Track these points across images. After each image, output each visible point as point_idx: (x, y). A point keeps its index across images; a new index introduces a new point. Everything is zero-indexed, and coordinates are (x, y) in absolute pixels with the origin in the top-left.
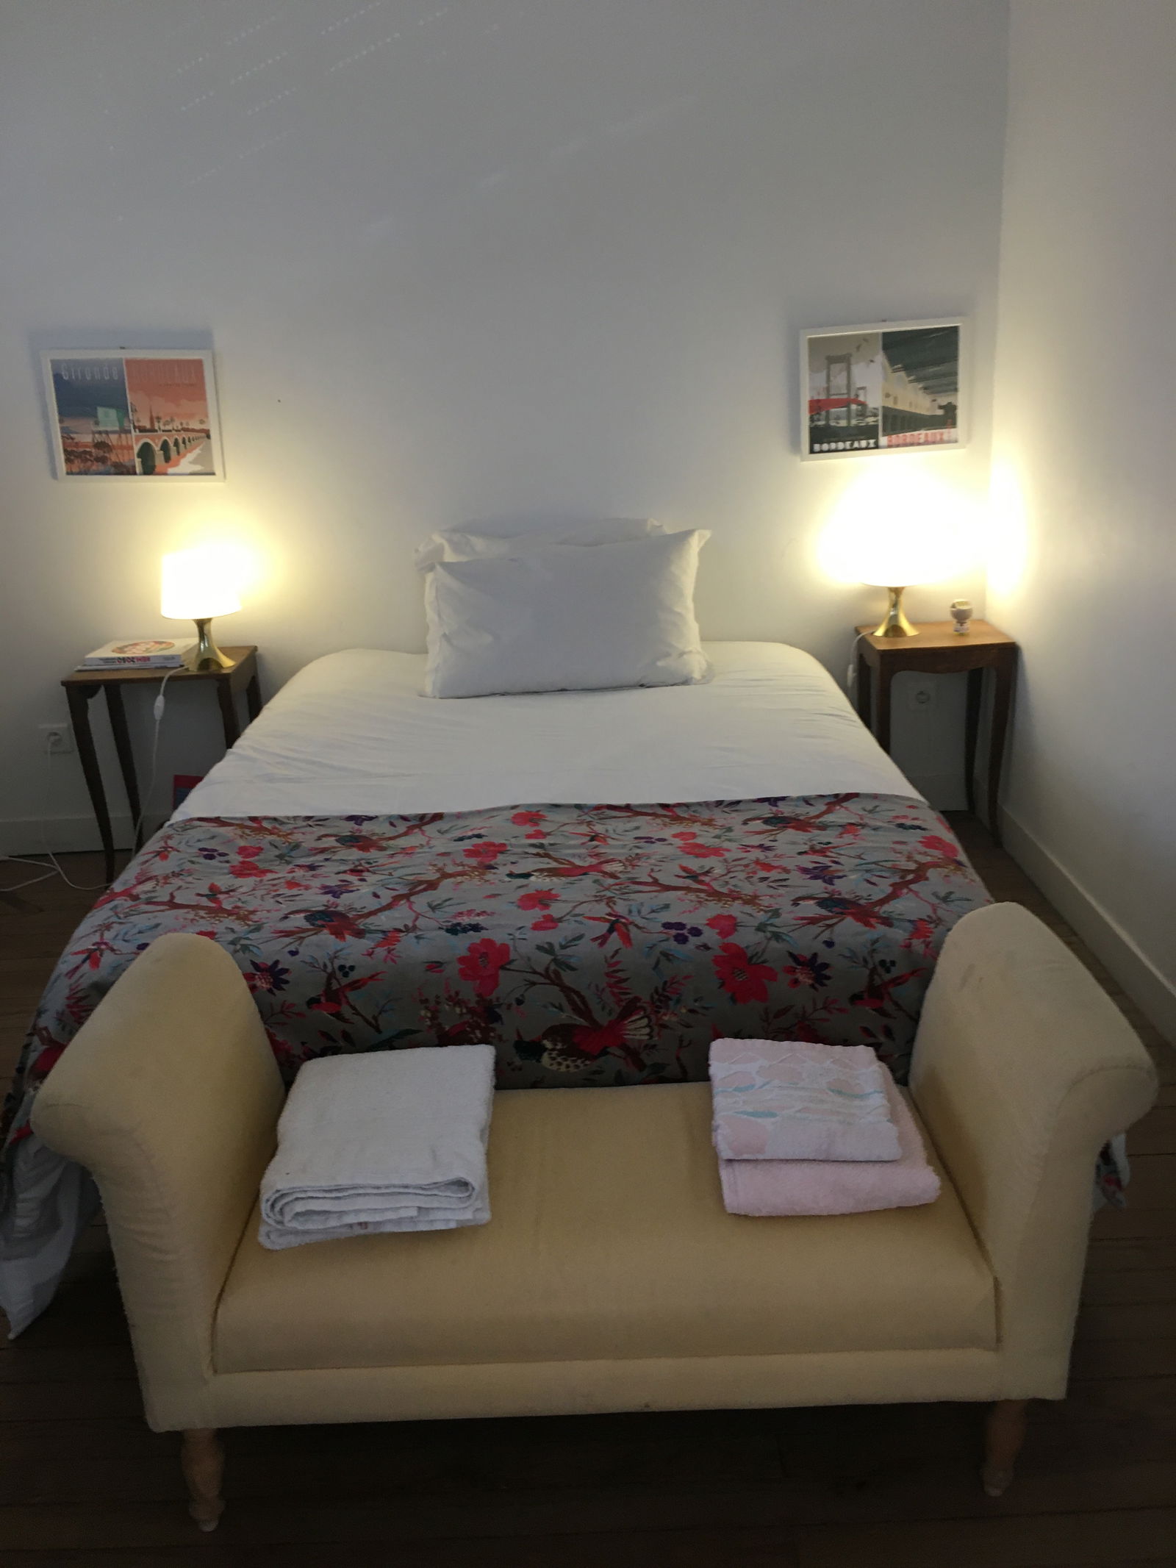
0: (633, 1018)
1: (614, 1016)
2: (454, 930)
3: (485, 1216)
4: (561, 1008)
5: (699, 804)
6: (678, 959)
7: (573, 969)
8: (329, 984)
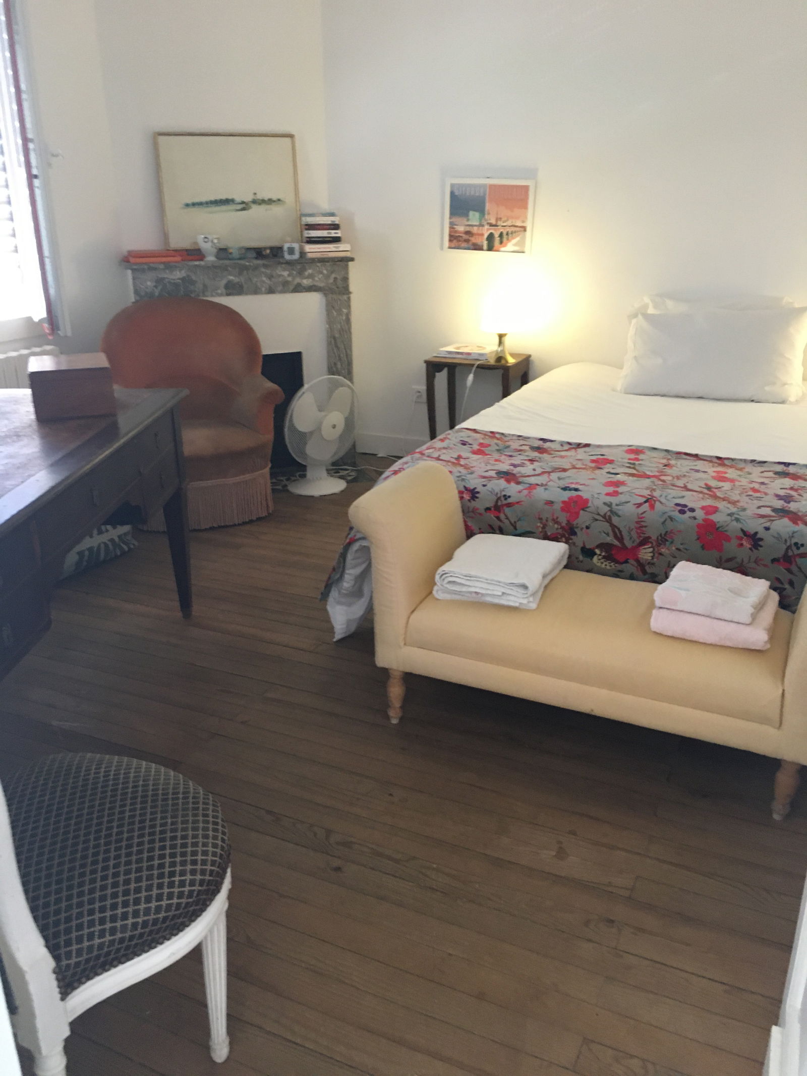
0: (646, 547)
1: (635, 544)
2: (565, 489)
3: (533, 606)
4: (608, 534)
5: (741, 460)
6: (677, 521)
7: (619, 516)
8: (497, 502)
